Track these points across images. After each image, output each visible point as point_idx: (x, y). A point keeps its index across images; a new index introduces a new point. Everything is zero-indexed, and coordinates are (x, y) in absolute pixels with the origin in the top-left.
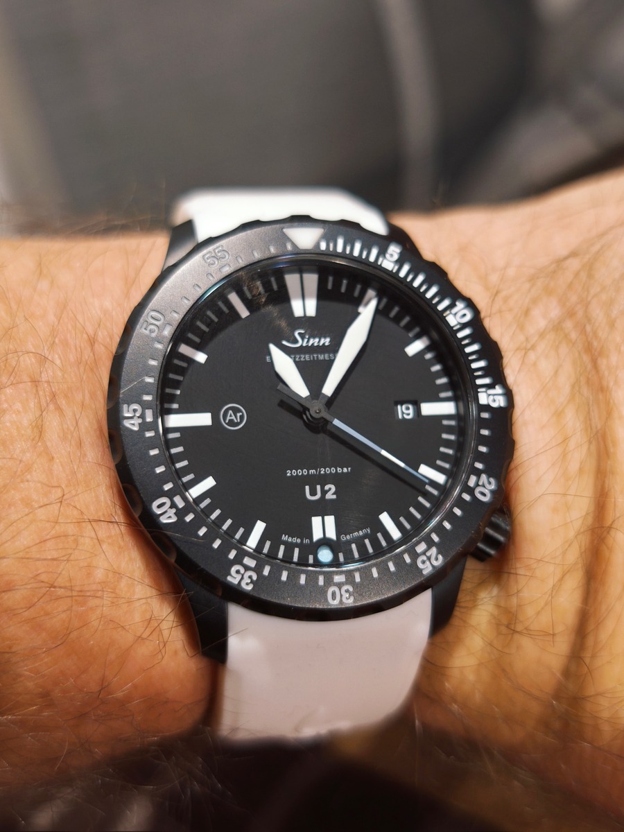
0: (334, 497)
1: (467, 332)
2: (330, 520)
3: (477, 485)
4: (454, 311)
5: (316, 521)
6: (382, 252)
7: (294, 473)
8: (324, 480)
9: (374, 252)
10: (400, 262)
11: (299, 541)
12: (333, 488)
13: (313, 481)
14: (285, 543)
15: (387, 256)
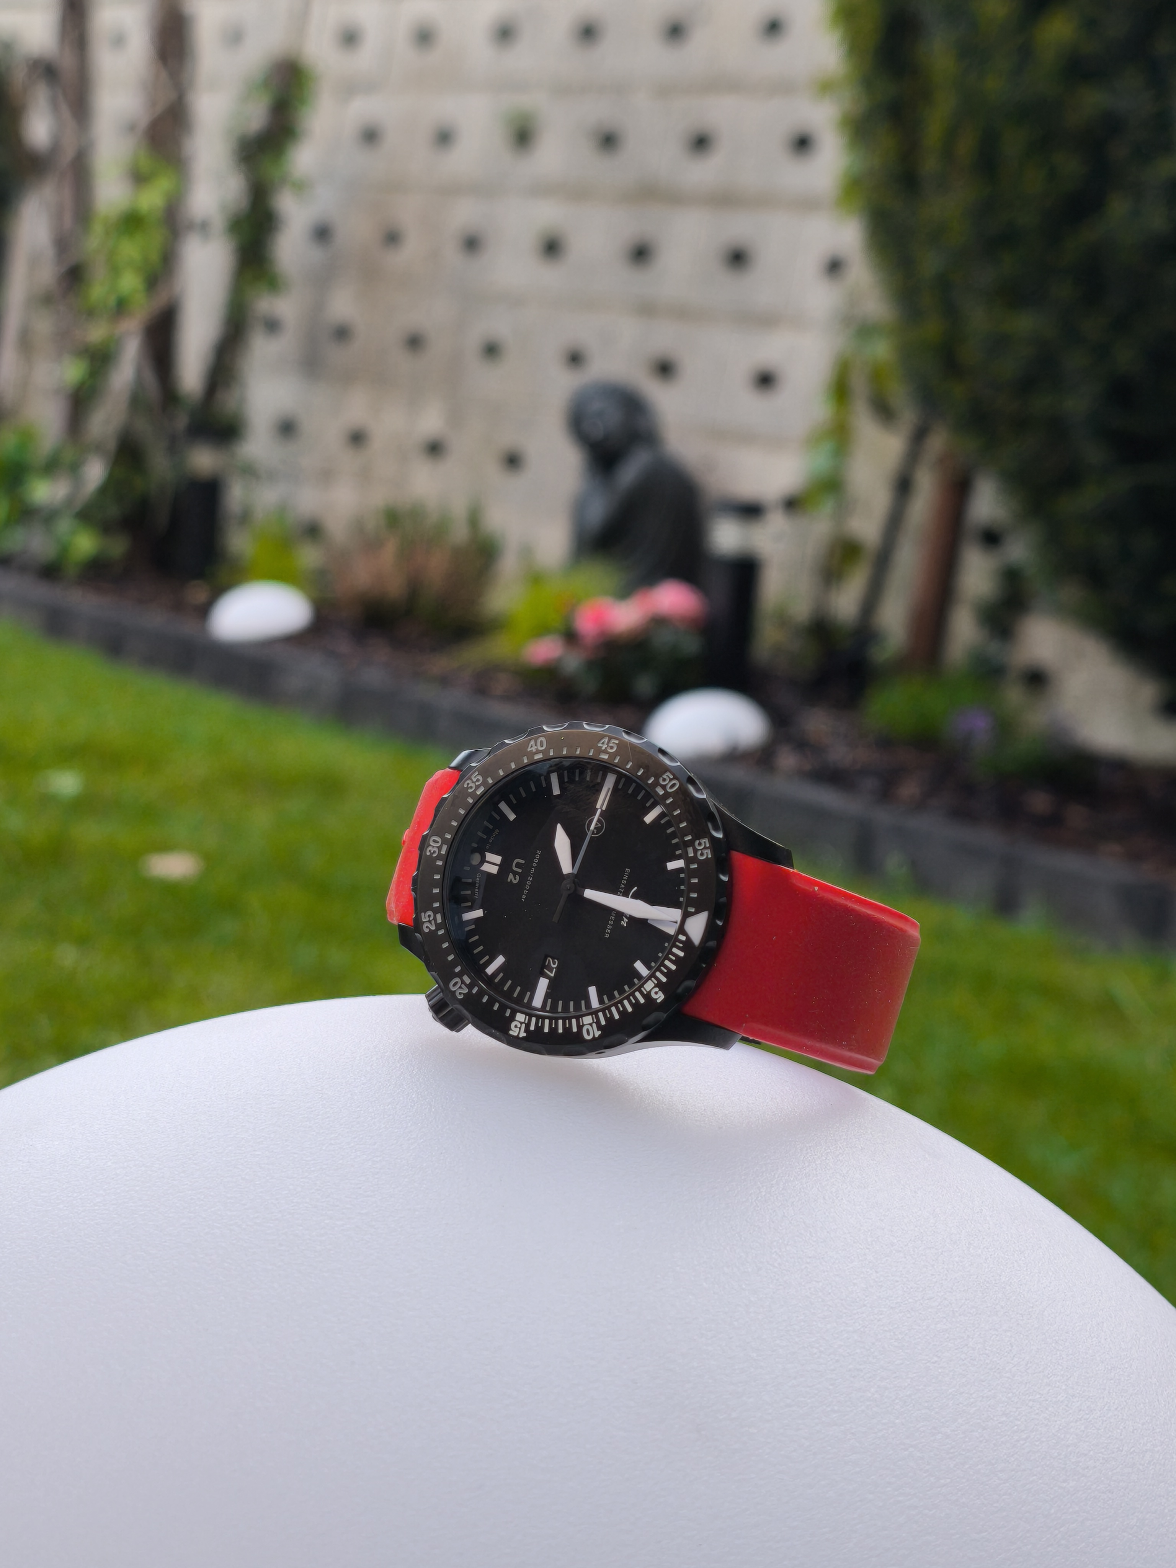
0: (509, 880)
1: (575, 1029)
2: (494, 870)
3: (463, 982)
4: (594, 1025)
5: (497, 859)
6: (659, 985)
7: (538, 856)
8: (523, 877)
9: (664, 980)
10: (647, 996)
11: (491, 841)
12: (515, 882)
13: (526, 868)
14: (493, 830)
15: (657, 989)
